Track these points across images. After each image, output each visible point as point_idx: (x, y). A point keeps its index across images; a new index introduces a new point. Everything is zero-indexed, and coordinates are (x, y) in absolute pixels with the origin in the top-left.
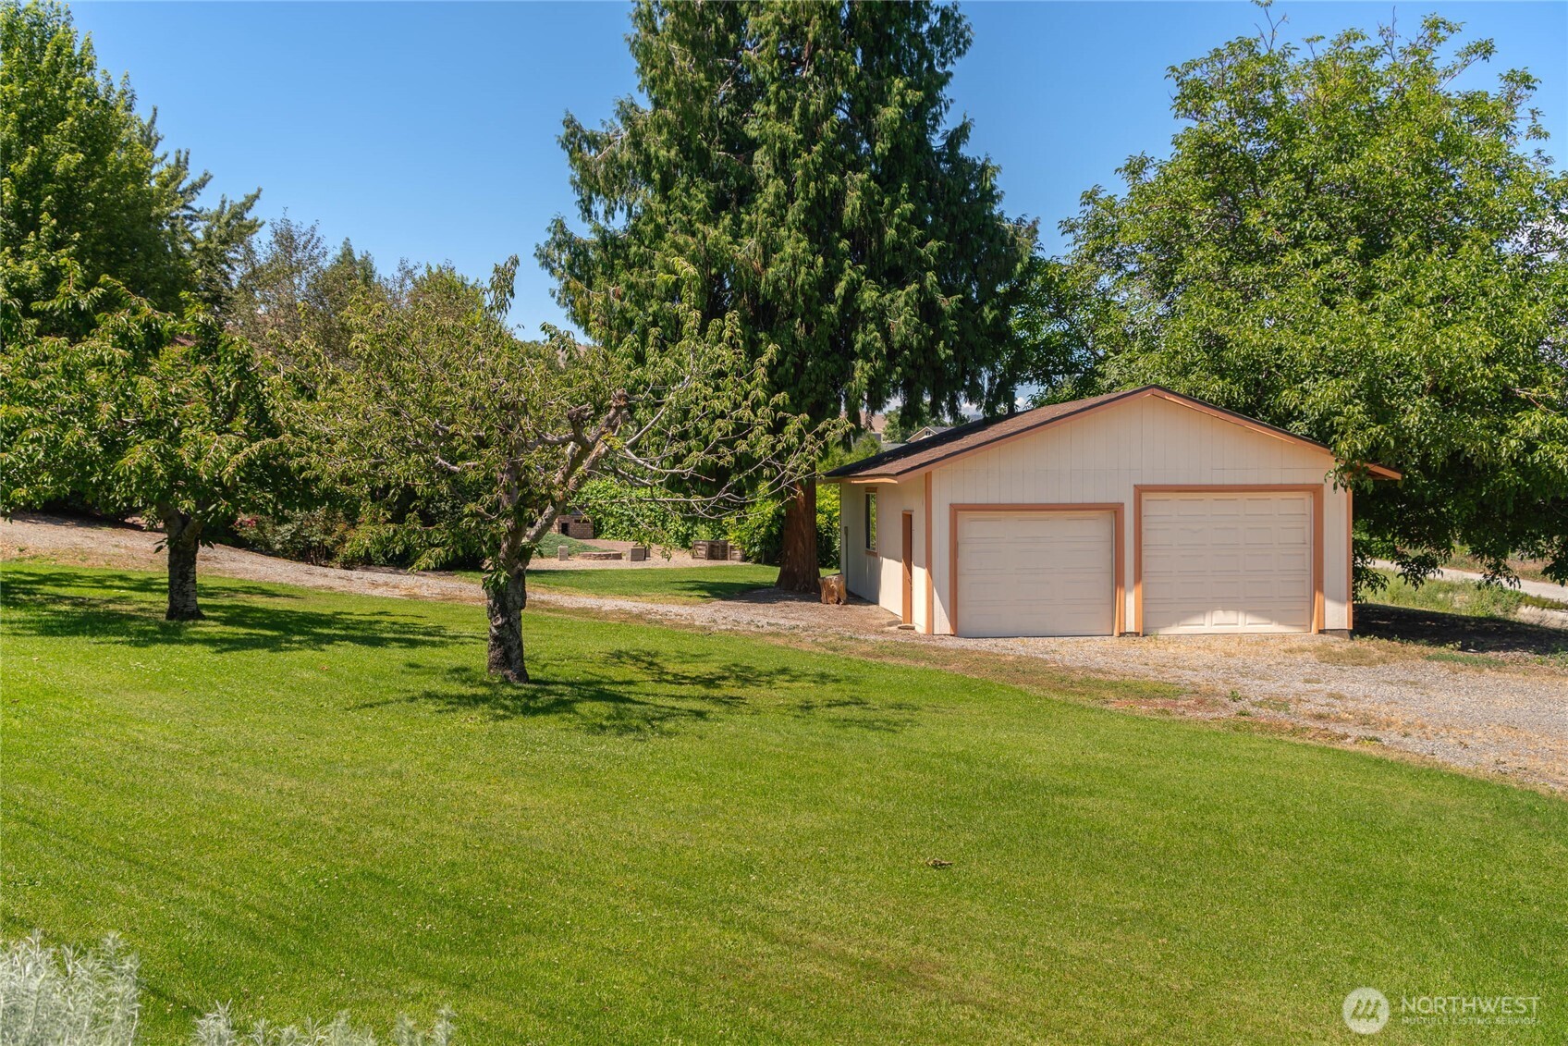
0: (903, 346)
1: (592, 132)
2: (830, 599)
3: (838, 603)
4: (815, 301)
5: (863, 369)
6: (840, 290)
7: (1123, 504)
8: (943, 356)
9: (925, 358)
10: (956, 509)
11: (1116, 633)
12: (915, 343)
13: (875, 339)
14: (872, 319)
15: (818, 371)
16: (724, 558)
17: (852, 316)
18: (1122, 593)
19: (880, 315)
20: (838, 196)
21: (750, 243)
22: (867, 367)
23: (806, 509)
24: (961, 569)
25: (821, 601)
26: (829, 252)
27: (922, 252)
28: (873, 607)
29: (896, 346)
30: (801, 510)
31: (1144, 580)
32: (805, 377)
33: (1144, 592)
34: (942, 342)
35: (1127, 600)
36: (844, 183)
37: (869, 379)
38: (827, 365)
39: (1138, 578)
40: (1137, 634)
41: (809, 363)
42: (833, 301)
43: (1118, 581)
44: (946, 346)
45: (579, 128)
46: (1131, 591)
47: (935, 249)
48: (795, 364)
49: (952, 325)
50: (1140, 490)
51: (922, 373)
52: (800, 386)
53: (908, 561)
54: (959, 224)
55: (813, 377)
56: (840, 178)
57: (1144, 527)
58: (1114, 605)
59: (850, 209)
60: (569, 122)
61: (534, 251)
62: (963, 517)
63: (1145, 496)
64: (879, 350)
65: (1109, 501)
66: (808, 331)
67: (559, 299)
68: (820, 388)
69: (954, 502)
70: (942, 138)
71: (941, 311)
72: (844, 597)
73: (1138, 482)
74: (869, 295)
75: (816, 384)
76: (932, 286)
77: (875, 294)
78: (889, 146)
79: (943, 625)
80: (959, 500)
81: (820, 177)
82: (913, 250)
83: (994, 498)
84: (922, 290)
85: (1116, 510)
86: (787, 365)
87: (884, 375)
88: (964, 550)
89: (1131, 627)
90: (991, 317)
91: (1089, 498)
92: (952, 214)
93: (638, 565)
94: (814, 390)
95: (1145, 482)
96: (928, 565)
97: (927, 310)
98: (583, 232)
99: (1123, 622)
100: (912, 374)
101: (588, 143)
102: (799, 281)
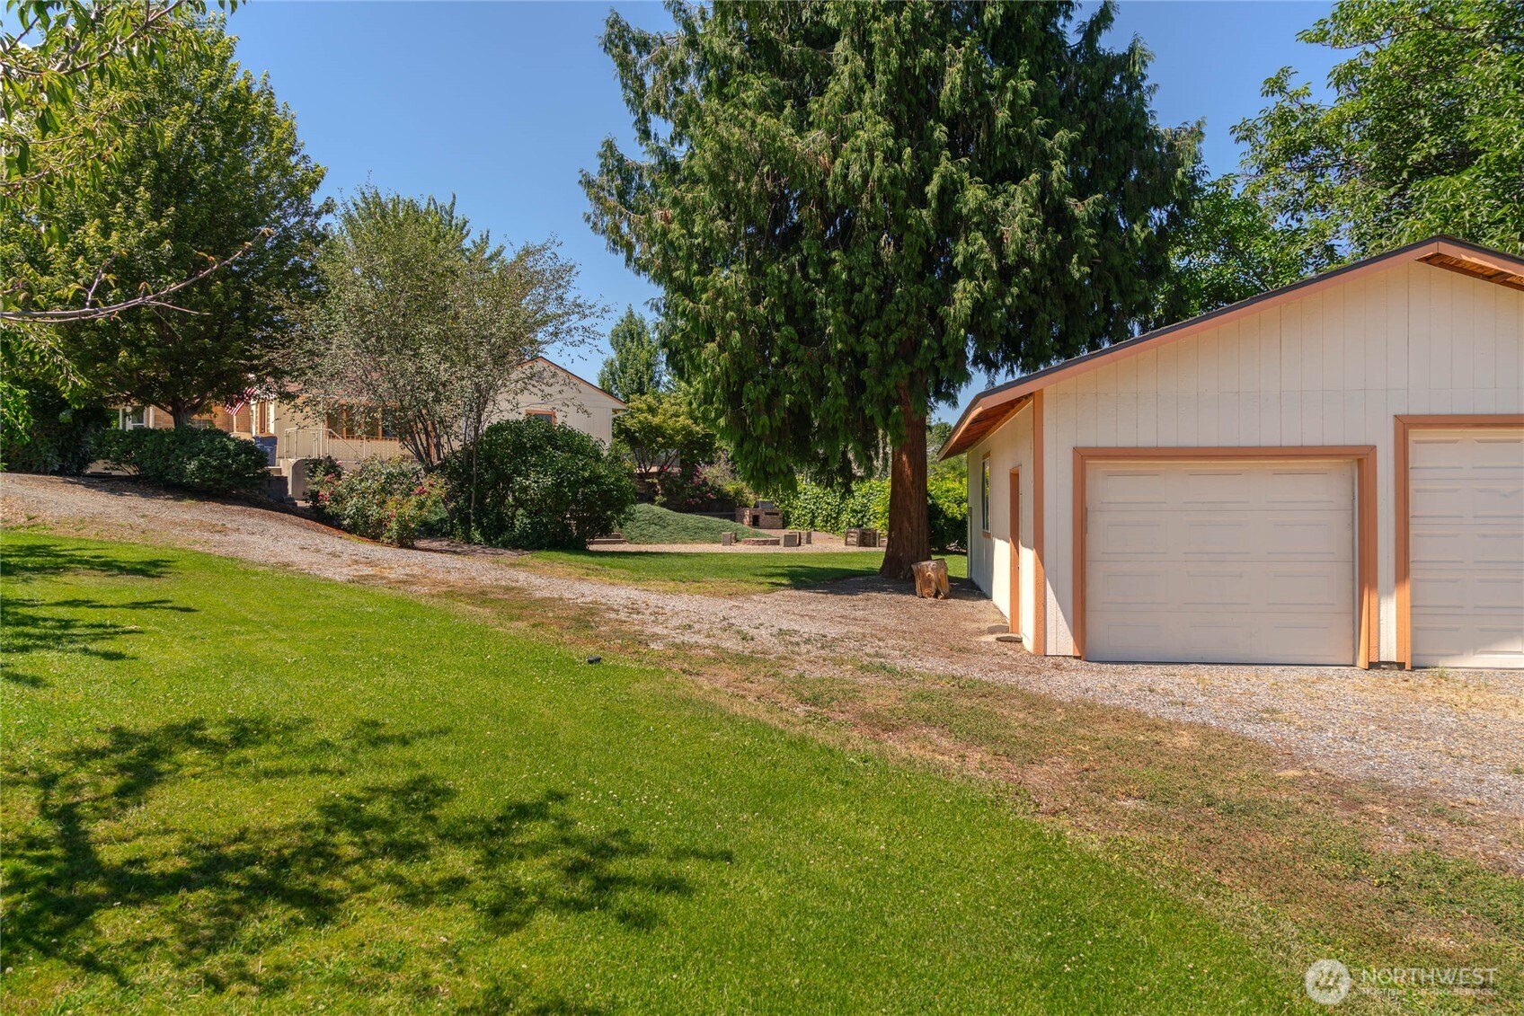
0: (1024, 260)
1: (641, 32)
2: (926, 591)
3: (936, 596)
4: (899, 203)
5: (965, 290)
6: (932, 189)
7: (1373, 448)
8: (1077, 275)
9: (1052, 280)
10: (1083, 457)
11: (1362, 662)
12: (1037, 256)
13: (981, 250)
14: (978, 225)
15: (908, 298)
16: (874, 545)
17: (951, 223)
18: (1374, 600)
19: (989, 223)
20: (935, 75)
21: (817, 135)
22: (970, 287)
23: (913, 482)
24: (1089, 556)
25: (915, 594)
26: (922, 142)
27: (1049, 144)
28: (983, 602)
29: (1011, 260)
30: (908, 483)
31: (1413, 574)
32: (891, 306)
33: (1413, 596)
34: (1076, 256)
35: (1383, 608)
36: (942, 59)
37: (976, 301)
38: (919, 290)
39: (1402, 573)
40: (1401, 666)
41: (898, 290)
42: (923, 203)
43: (1365, 577)
44: (1080, 263)
45: (627, 29)
46: (1389, 594)
47: (1066, 140)
48: (879, 290)
49: (1088, 235)
50: (1405, 425)
51: (1048, 301)
52: (885, 318)
53: (1015, 538)
54: (1100, 124)
55: (902, 306)
56: (937, 54)
57: (1412, 486)
58: (1357, 617)
59: (947, 87)
60: (615, 22)
61: (580, 177)
62: (1096, 468)
63: (1415, 435)
64: (988, 267)
65: (1350, 441)
66: (898, 248)
67: (595, 224)
68: (912, 319)
69: (1081, 444)
70: (1078, 31)
71: (1074, 219)
72: (946, 589)
73: (1402, 411)
74: (974, 194)
75: (906, 315)
76: (1059, 180)
77: (981, 194)
78: (1001, 12)
79: (1061, 641)
80: (1090, 440)
81: (910, 49)
82: (1035, 141)
83: (1147, 439)
84: (1044, 185)
85: (1361, 458)
86: (867, 289)
87: (994, 299)
88: (1098, 522)
89: (1389, 651)
90: (1143, 236)
91: (1312, 438)
92: (1091, 112)
93: (794, 550)
94: (902, 323)
95: (1414, 411)
96: (1039, 546)
97: (1054, 214)
98: (638, 155)
99: (1374, 643)
100: (1032, 300)
101: (637, 46)
102: (875, 174)
